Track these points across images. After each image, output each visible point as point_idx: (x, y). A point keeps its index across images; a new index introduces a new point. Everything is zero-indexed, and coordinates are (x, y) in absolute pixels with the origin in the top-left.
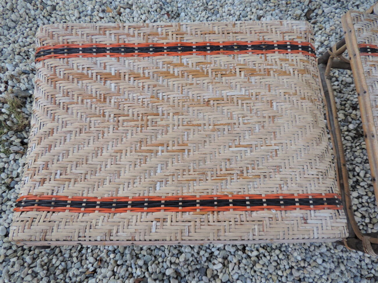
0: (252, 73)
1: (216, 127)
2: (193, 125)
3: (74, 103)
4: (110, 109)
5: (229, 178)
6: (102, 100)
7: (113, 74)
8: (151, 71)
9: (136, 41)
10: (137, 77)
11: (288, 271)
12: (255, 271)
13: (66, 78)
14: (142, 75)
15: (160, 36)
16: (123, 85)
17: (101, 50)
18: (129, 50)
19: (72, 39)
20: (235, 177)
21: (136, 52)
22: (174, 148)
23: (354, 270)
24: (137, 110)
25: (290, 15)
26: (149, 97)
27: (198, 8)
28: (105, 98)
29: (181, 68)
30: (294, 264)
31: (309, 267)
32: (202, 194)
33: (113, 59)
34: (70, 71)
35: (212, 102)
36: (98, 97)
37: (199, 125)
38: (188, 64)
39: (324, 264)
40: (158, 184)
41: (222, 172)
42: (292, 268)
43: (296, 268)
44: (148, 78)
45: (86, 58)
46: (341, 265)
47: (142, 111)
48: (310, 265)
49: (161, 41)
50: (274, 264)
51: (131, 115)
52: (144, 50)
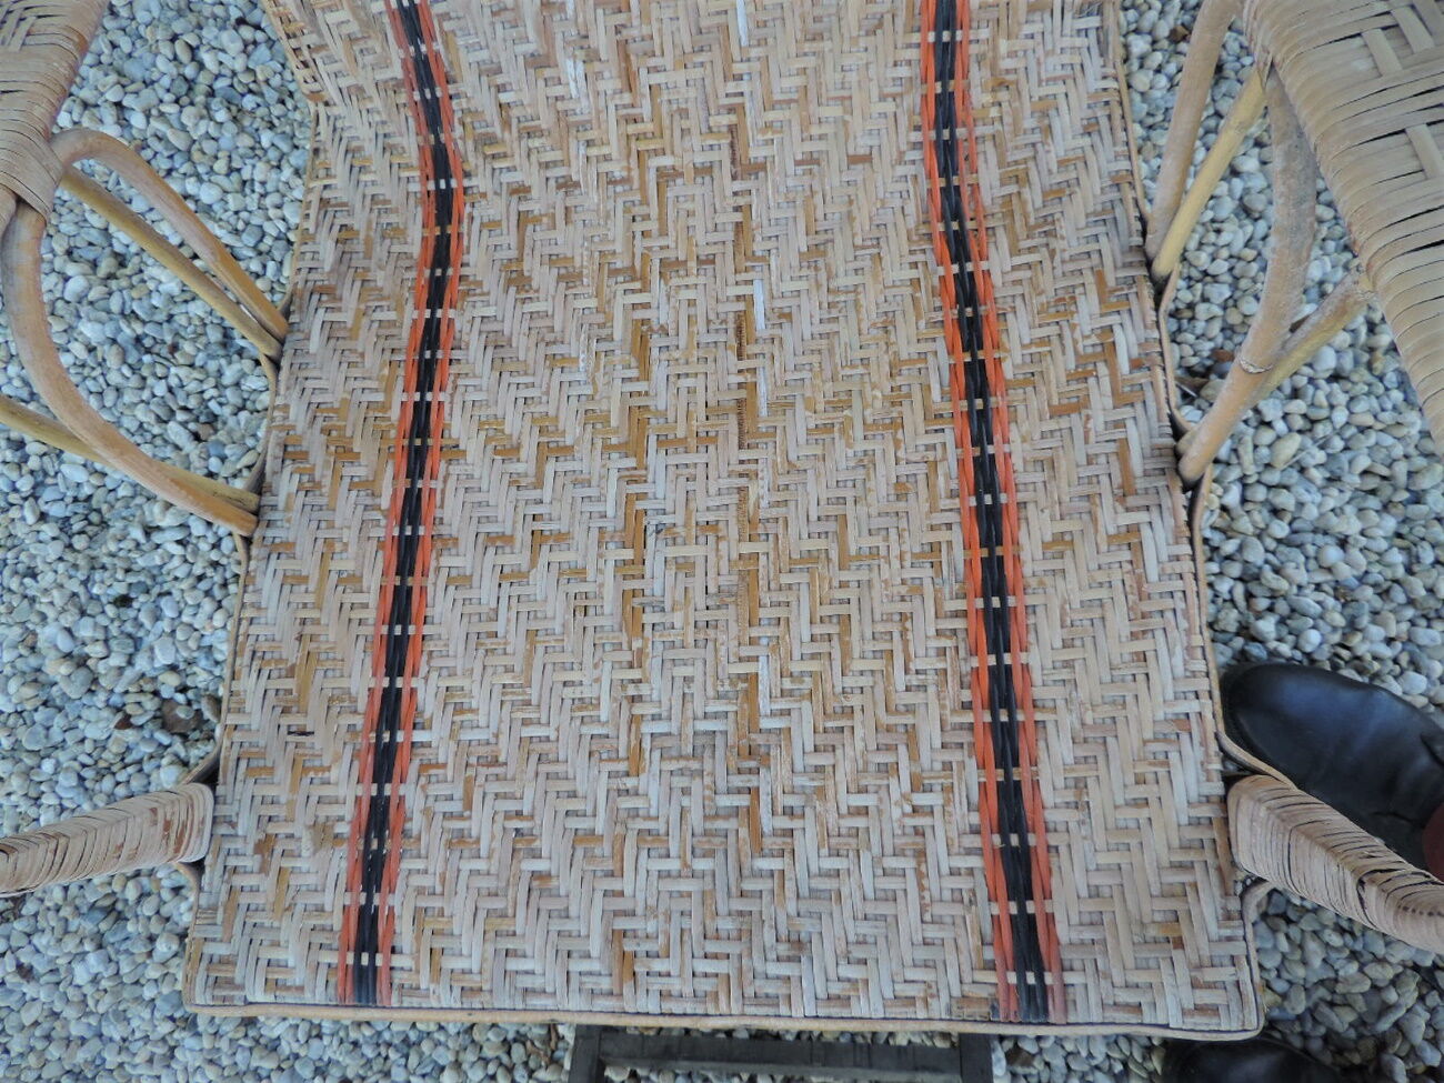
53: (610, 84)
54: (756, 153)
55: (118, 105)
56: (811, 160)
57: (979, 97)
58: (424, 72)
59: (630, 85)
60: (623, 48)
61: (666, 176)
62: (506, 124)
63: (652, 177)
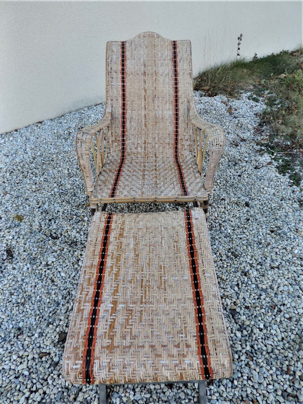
0: (121, 235)
1: (151, 252)
2: (149, 262)
3: (131, 332)
4: (137, 308)
5: (179, 247)
6: (130, 312)
7: (112, 306)
8: (114, 283)
9: (92, 290)
10: (116, 291)
11: (224, 262)
12: (227, 279)
13: (112, 338)
14: (116, 288)
15: (91, 276)
16: (121, 299)
17: (95, 312)
18: (97, 295)
19: (82, 333)
20: (178, 244)
21: (99, 291)
22: (163, 271)
23: (217, 233)
24: (139, 291)
25: (51, 247)
26: (130, 284)
27: (20, 311)
28: (130, 310)
29: (114, 267)
30: (219, 259)
31: (219, 251)
32: (188, 257)
33: (101, 305)
34: (107, 334)
35: (136, 253)
36: (129, 315)
37: (150, 259)
38: (112, 263)
39: (216, 244)
40: (184, 278)
41: (176, 250)
42: (221, 260)
43: (221, 258)
44: (118, 285)
45: (99, 323)
46: (216, 238)
47: (139, 288)
48: (218, 251)
49: (95, 276)
50: (220, 269)
51: (142, 295)
52: (99, 286)
53: (143, 150)
54: (157, 156)
55: (68, 169)
56: (163, 157)
57: (180, 155)
58: (123, 149)
59: (145, 150)
60: (145, 147)
61: (148, 157)
62: (131, 153)
63: (146, 157)
